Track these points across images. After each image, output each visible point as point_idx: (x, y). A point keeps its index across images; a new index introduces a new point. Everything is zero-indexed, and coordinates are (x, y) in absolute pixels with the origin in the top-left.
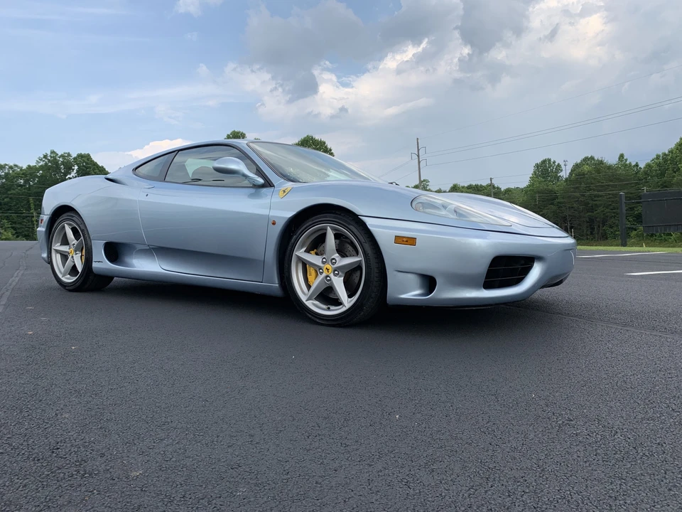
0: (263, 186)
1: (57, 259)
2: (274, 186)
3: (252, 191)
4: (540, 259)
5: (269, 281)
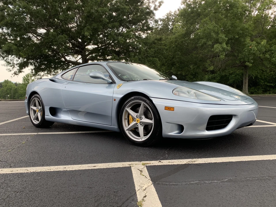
0: (111, 83)
1: (32, 113)
2: (116, 83)
3: (107, 85)
4: (235, 116)
5: (114, 125)
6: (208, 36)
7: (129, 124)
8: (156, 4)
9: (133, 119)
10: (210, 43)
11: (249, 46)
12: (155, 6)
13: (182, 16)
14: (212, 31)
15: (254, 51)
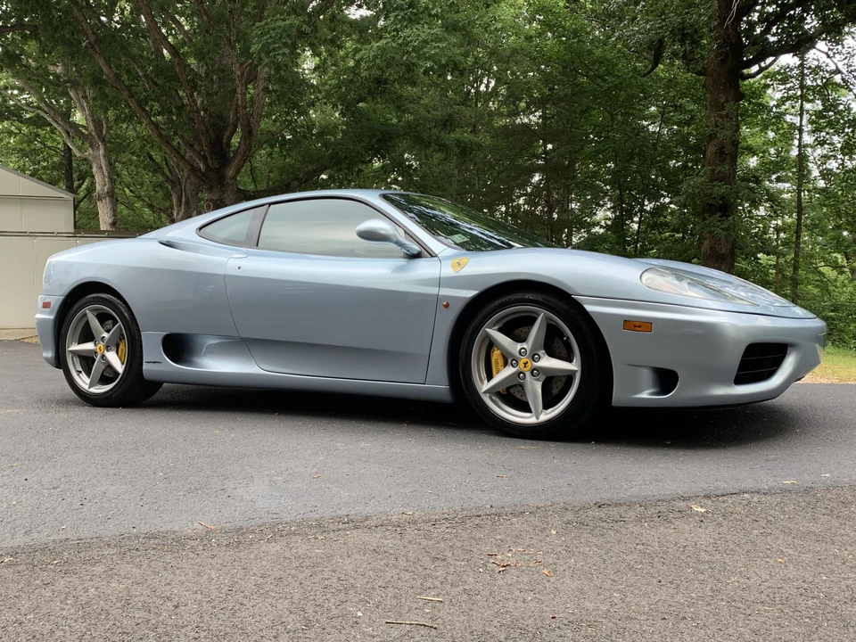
0: (419, 256)
2: (436, 256)
3: (403, 262)
4: (793, 345)
5: (434, 383)
7: (490, 377)
9: (507, 359)
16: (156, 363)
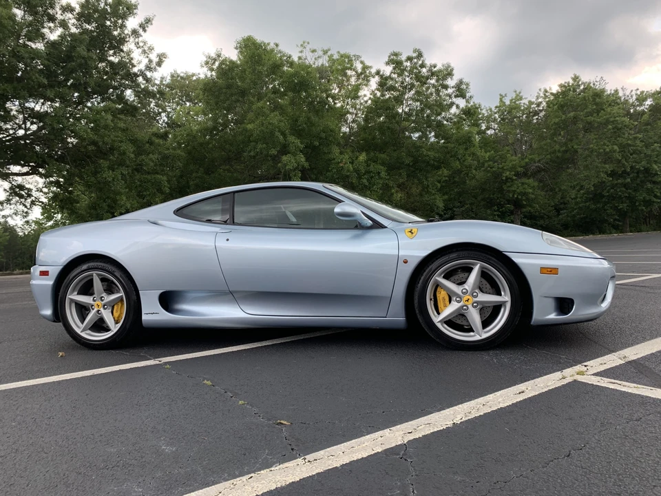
0: (371, 228)
1: (71, 313)
2: (386, 227)
3: (358, 232)
5: (395, 315)
6: (268, 137)
8: (152, 59)
9: (452, 297)
10: (274, 152)
11: (339, 163)
12: (150, 61)
13: (205, 90)
14: (277, 130)
15: (348, 171)
16: (153, 313)
